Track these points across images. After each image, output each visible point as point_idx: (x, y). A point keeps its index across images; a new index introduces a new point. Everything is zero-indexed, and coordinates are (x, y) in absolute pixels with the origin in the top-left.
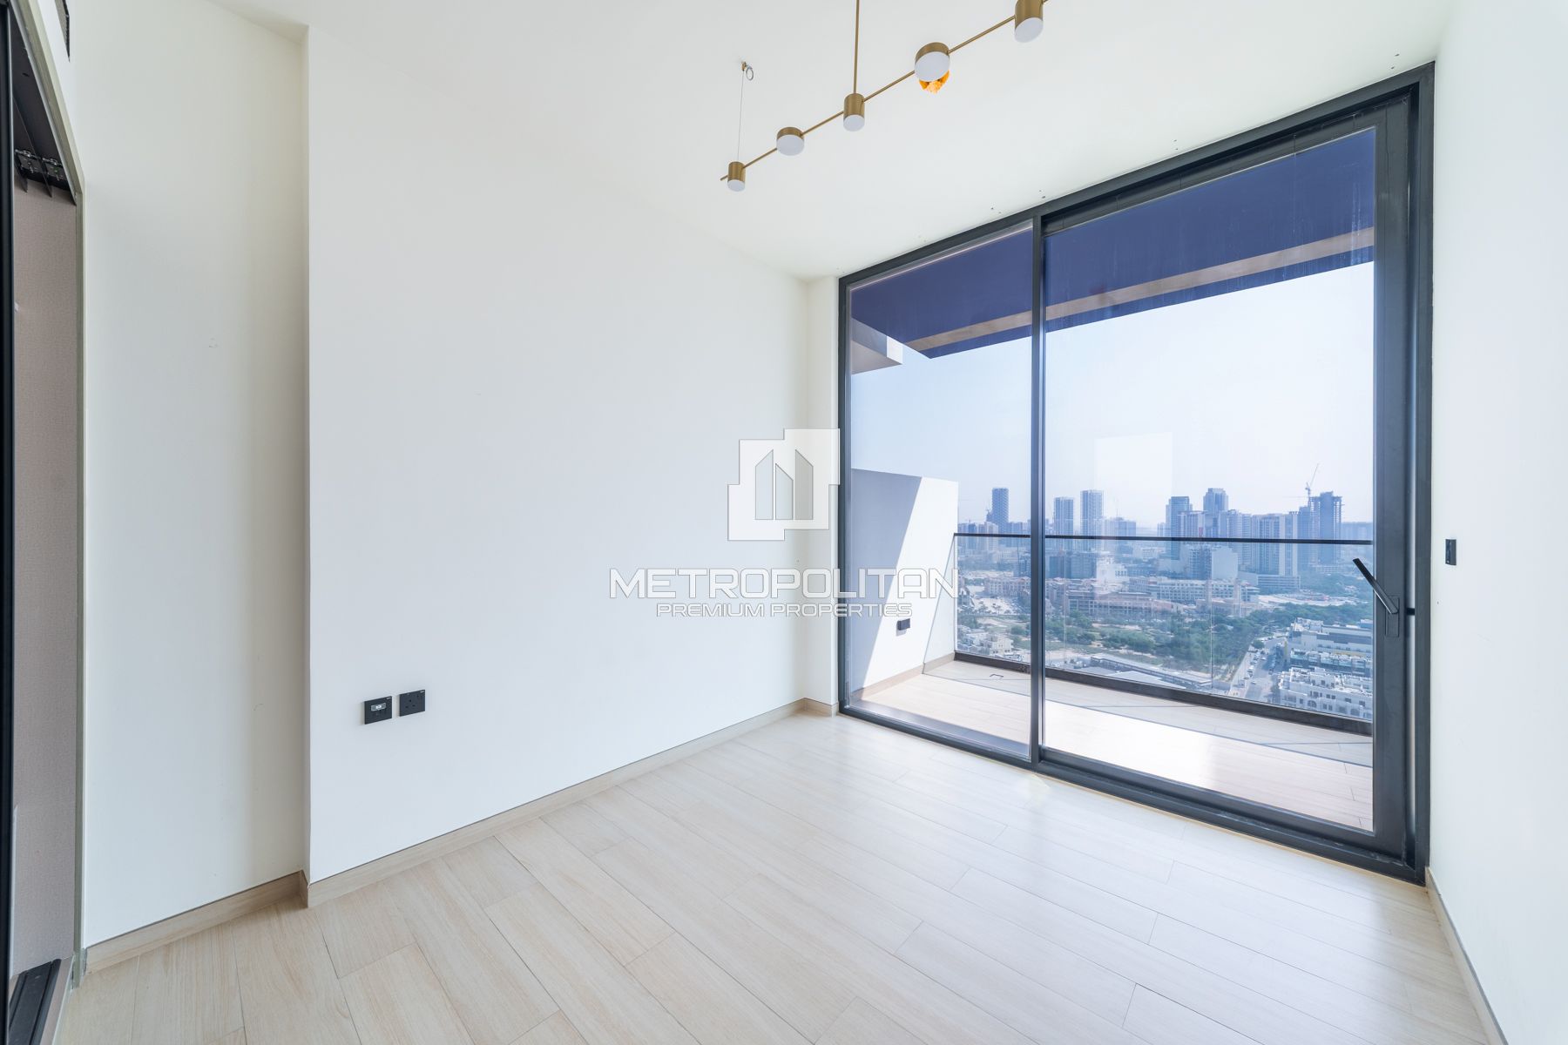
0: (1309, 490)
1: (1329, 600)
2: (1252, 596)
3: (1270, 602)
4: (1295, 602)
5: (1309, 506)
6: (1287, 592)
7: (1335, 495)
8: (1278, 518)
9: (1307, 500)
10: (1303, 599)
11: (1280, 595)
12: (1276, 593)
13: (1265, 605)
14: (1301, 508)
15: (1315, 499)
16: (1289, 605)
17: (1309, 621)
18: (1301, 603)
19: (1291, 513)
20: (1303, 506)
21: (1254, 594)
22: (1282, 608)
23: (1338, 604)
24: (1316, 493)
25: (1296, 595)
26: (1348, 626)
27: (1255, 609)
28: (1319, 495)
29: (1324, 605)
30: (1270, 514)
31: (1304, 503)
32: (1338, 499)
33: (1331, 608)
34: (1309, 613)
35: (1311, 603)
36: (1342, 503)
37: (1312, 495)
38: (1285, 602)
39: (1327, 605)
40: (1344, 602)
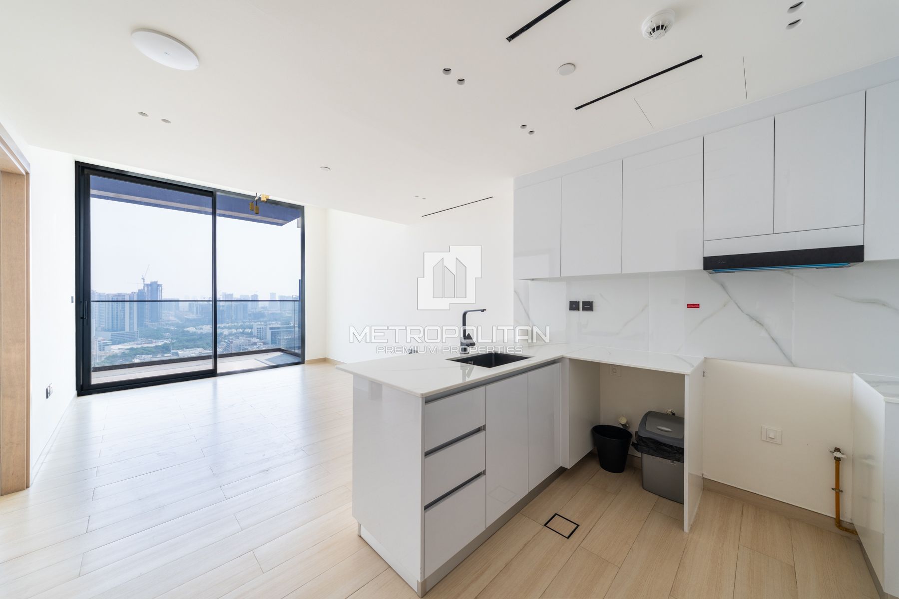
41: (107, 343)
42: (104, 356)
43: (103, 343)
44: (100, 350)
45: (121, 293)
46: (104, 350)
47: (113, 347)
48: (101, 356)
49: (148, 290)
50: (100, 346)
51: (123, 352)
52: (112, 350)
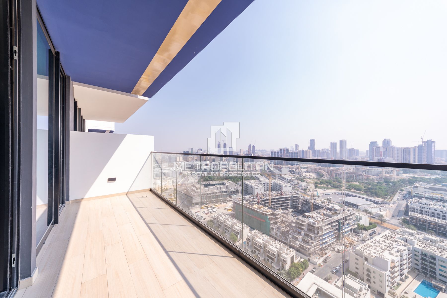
0: (422, 139)
1: (430, 176)
2: (400, 174)
3: (407, 176)
4: (416, 176)
5: (422, 145)
6: (413, 173)
7: (433, 140)
8: (410, 148)
9: (422, 142)
10: (420, 175)
11: (411, 174)
12: (409, 173)
13: (405, 177)
14: (419, 145)
15: (425, 142)
16: (414, 177)
17: (421, 183)
18: (419, 177)
19: (415, 147)
20: (420, 144)
21: (401, 173)
22: (411, 178)
23: (433, 177)
24: (425, 140)
25: (417, 174)
26: (437, 185)
27: (401, 178)
28: (426, 141)
29: (428, 178)
30: (407, 147)
31: (421, 143)
32: (434, 142)
33: (430, 178)
34: (421, 180)
35: (423, 177)
36: (436, 143)
37: (423, 141)
38: (413, 176)
39: (429, 177)
40: (436, 177)
41: (400, 172)
42: (399, 178)
43: (399, 172)
44: (397, 175)
45: (408, 147)
46: (399, 175)
47: (403, 174)
48: (397, 178)
49: (425, 145)
50: (397, 173)
51: (409, 178)
52: (403, 176)
